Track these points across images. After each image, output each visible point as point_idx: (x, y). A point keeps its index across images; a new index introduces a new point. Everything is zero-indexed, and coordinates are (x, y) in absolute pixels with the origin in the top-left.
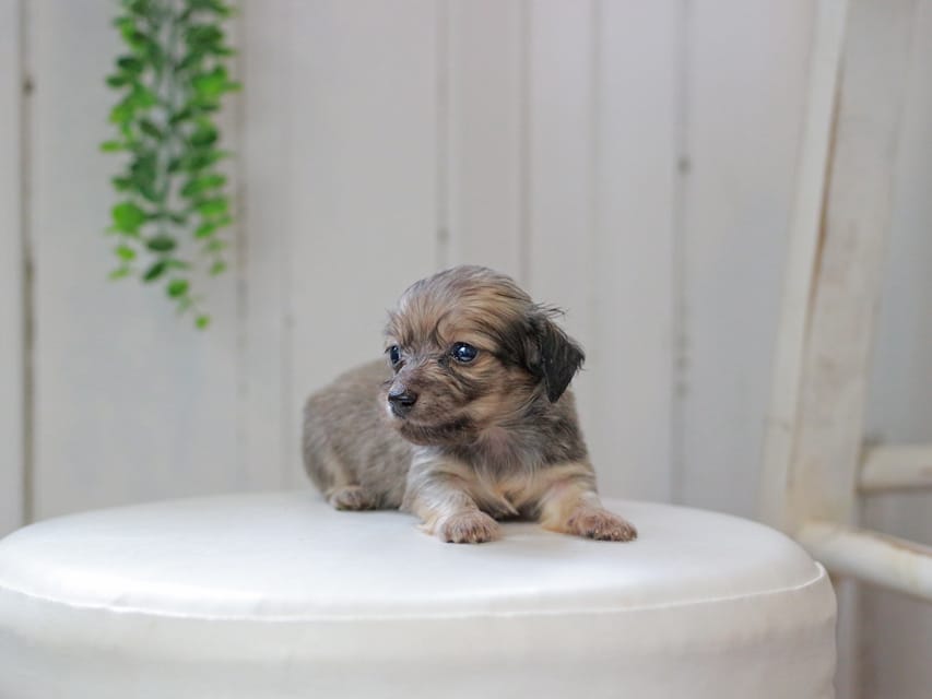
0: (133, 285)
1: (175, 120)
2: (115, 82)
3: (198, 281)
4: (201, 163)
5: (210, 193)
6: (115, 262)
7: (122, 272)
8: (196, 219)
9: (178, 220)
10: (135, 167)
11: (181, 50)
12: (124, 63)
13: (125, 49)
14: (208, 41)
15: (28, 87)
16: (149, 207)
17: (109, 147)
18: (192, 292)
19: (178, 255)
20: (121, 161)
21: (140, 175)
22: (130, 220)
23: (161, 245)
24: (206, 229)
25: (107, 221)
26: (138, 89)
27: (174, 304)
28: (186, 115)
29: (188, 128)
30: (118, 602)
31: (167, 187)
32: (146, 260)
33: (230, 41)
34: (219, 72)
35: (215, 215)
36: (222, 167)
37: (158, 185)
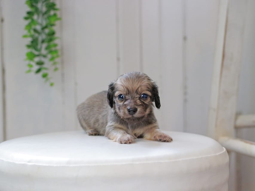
0: (32, 74)
1: (43, 28)
2: (26, 18)
3: (51, 73)
4: (50, 40)
5: (53, 49)
6: (27, 68)
7: (29, 71)
8: (49, 56)
9: (45, 56)
10: (32, 42)
11: (44, 9)
12: (29, 13)
13: (29, 9)
14: (52, 6)
15: (2, 20)
16: (36, 53)
17: (25, 36)
18: (49, 76)
19: (45, 66)
20: (29, 40)
21: (34, 44)
22: (31, 56)
23: (40, 63)
24: (52, 59)
25: (25, 57)
26: (33, 20)
27: (44, 80)
28: (46, 27)
29: (47, 31)
31: (41, 47)
32: (36, 67)
33: (58, 6)
34: (55, 15)
35: (55, 55)
36: (56, 41)
37: (39, 47)
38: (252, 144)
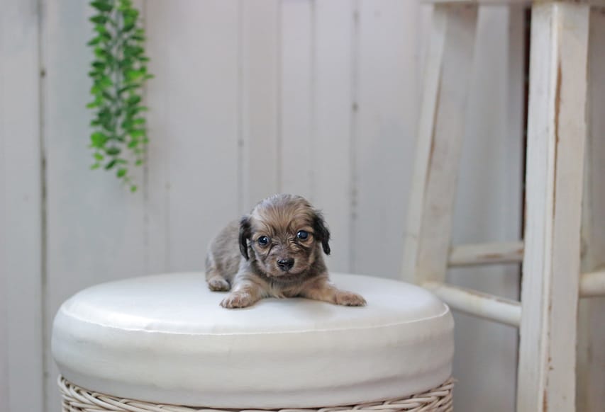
0: (101, 171)
1: (120, 92)
2: (92, 74)
3: (134, 171)
4: (134, 112)
5: (137, 126)
6: (93, 161)
7: (96, 166)
8: (128, 138)
9: (121, 140)
10: (101, 115)
12: (96, 65)
13: (95, 58)
14: (137, 53)
15: (43, 74)
16: (108, 134)
17: (90, 106)
18: (128, 175)
19: (121, 156)
20: (92, 114)
21: (104, 118)
22: (100, 141)
23: (113, 152)
24: (133, 143)
25: (89, 142)
26: (104, 77)
27: (121, 180)
28: (124, 90)
29: (126, 95)
30: (147, 328)
31: (116, 124)
32: (108, 159)
33: (148, 53)
34: (143, 70)
35: (140, 137)
36: (141, 114)
37: (112, 123)
38: (481, 296)
